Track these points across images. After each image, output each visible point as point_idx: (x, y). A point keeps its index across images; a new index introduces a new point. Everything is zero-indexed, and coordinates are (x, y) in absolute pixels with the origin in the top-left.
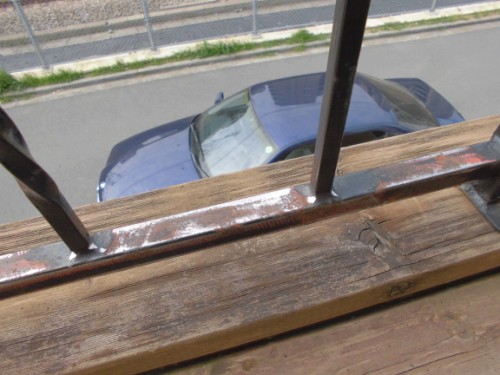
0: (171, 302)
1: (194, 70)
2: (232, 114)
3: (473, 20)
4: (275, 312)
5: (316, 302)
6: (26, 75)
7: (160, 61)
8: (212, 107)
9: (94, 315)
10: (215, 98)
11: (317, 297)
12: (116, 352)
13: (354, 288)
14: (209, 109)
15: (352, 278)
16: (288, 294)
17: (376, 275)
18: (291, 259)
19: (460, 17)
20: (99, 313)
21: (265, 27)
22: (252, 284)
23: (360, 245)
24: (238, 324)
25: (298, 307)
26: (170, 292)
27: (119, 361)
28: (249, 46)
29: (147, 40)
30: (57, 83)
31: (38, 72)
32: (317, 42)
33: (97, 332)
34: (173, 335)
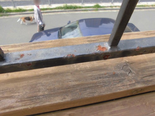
0: (41, 87)
1: (62, 13)
2: (73, 28)
3: (151, 7)
4: (86, 96)
5: (104, 94)
6: (8, 8)
7: (51, 9)
8: (67, 25)
9: (7, 89)
10: (67, 22)
11: (104, 92)
12: (14, 107)
13: (120, 89)
14: (65, 26)
15: (119, 85)
16: (92, 89)
17: (130, 85)
18: (94, 75)
19: (147, 6)
20: (9, 89)
21: (86, 2)
22: (77, 83)
23: (123, 72)
24: (69, 100)
25: (96, 95)
26: (41, 83)
27: (14, 111)
28: (80, 7)
29: (48, 2)
30: (17, 12)
31: (12, 8)
32: (102, 9)
33: (7, 97)
34: (40, 102)
